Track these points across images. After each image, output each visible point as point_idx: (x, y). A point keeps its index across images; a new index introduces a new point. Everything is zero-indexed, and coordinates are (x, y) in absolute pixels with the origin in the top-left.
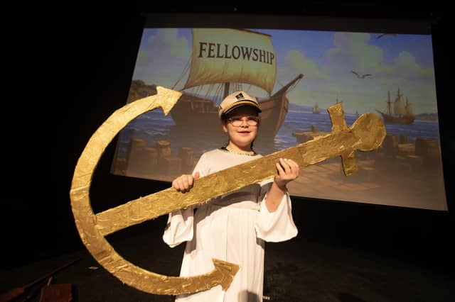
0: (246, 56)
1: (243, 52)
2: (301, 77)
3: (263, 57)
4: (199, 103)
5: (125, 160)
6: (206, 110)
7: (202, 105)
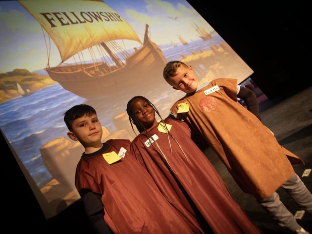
0: (98, 18)
1: (93, 16)
2: (147, 26)
3: (111, 17)
4: (93, 68)
5: (55, 182)
6: (104, 73)
7: (98, 70)
